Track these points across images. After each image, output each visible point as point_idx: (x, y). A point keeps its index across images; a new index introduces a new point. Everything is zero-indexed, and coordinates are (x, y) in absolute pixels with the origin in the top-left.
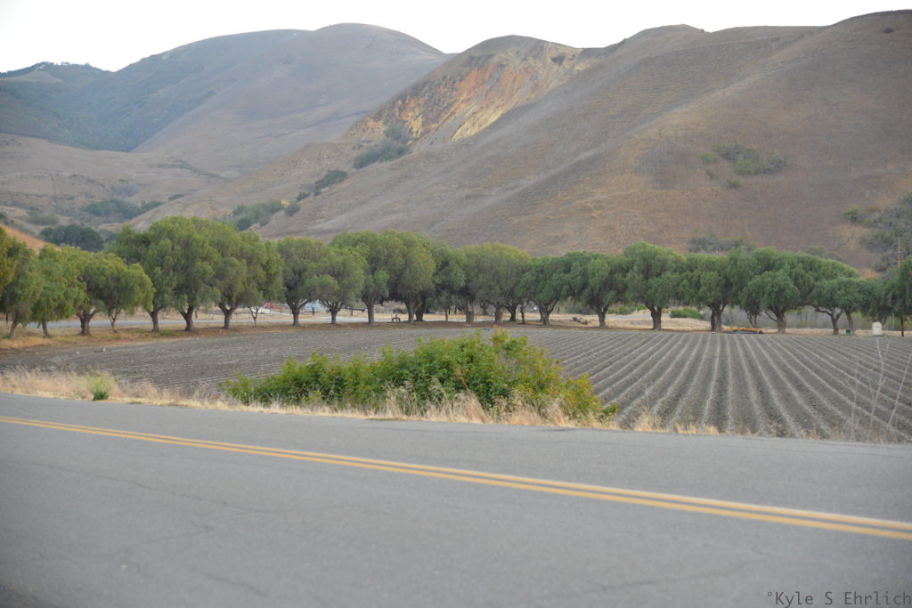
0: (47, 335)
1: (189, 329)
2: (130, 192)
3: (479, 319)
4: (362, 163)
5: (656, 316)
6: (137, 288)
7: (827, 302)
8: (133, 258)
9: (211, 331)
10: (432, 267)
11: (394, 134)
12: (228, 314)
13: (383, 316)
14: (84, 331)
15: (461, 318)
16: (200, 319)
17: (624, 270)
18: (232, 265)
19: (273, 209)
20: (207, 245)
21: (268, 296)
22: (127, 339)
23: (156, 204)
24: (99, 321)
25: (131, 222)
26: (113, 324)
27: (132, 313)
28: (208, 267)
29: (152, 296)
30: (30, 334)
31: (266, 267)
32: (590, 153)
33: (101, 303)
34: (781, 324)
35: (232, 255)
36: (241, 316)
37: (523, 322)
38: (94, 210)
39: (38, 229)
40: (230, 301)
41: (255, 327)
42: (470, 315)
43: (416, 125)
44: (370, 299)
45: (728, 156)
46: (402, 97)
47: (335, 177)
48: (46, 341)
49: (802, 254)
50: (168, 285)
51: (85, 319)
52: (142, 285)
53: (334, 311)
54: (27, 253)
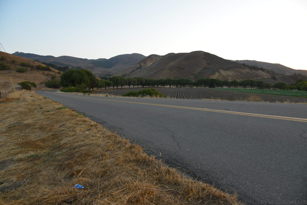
1: (117, 89)
2: (110, 73)
3: (150, 87)
4: (137, 69)
5: (170, 86)
6: (111, 84)
7: (189, 84)
8: (111, 80)
9: (120, 89)
10: (145, 81)
11: (140, 66)
12: (122, 87)
13: (139, 87)
15: (148, 87)
16: (119, 87)
17: (167, 81)
18: (122, 81)
19: (127, 75)
21: (126, 85)
22: (110, 90)
23: (113, 74)
24: (107, 88)
25: (110, 76)
26: (109, 88)
27: (111, 87)
28: (119, 81)
29: (113, 85)
30: (99, 89)
31: (126, 81)
32: (163, 68)
34: (184, 87)
36: (123, 87)
37: (155, 87)
38: (106, 75)
39: (100, 77)
40: (122, 85)
41: (125, 88)
42: (149, 86)
43: (143, 65)
44: (138, 85)
45: (178, 68)
46: (141, 61)
47: (134, 71)
49: (186, 79)
50: (115, 84)
53: (134, 86)
54: (99, 80)
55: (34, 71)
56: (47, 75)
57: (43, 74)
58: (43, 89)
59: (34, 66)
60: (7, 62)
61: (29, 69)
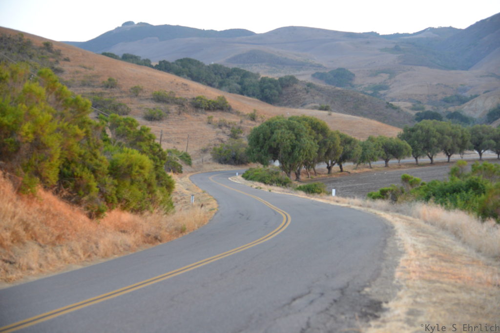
0: (371, 167)
1: (432, 163)
6: (404, 150)
14: (387, 166)
18: (446, 139)
20: (435, 132)
21: (466, 149)
22: (404, 168)
23: (476, 96)
26: (399, 163)
28: (435, 140)
29: (411, 152)
33: (391, 155)
35: (447, 135)
48: (371, 170)
50: (420, 147)
51: (387, 161)
52: (406, 148)
55: (186, 115)
56: (220, 126)
57: (210, 123)
58: (208, 167)
59: (185, 99)
60: (121, 92)
61: (173, 108)
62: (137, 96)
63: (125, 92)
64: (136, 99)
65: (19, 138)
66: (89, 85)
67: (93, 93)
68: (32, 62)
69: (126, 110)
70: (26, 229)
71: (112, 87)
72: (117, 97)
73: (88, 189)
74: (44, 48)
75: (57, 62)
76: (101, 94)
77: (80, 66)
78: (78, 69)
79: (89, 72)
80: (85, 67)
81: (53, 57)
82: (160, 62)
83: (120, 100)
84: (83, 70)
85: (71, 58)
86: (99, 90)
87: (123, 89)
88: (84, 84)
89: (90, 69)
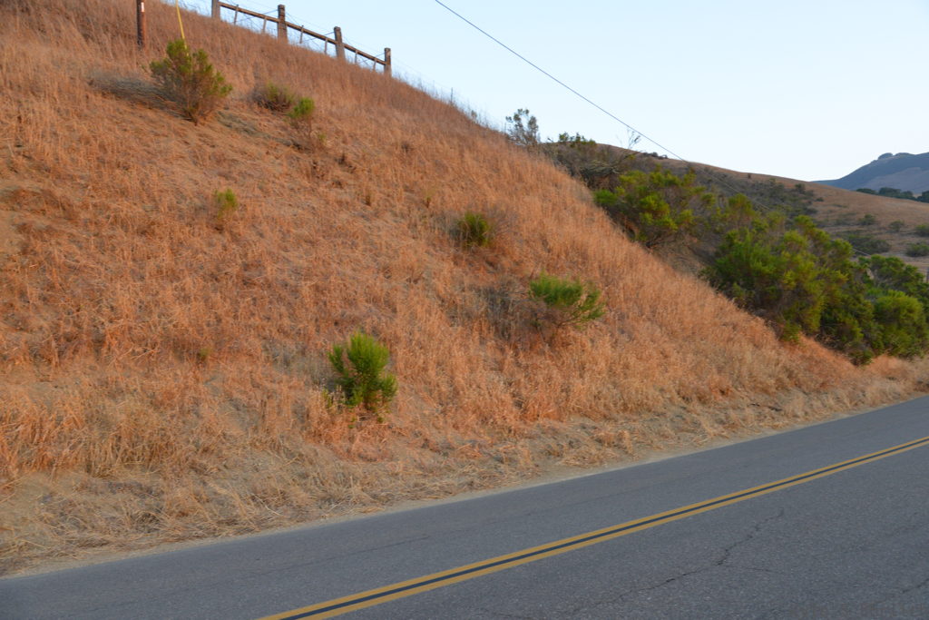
62: (897, 231)
63: (884, 228)
64: (897, 235)
65: (781, 286)
66: (844, 224)
67: (849, 232)
68: (784, 205)
69: (885, 246)
70: (790, 377)
71: (869, 224)
72: (876, 234)
73: (852, 334)
74: (796, 190)
75: (810, 203)
76: (858, 231)
77: (835, 205)
78: (832, 208)
79: (844, 211)
80: (839, 206)
81: (805, 198)
82: (924, 193)
83: (879, 236)
84: (837, 208)
85: (824, 197)
86: (855, 228)
87: (882, 225)
88: (838, 223)
89: (845, 207)
